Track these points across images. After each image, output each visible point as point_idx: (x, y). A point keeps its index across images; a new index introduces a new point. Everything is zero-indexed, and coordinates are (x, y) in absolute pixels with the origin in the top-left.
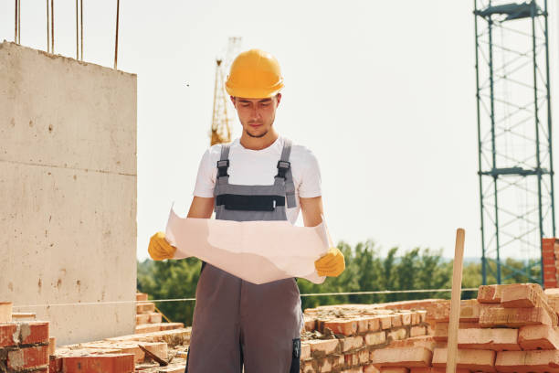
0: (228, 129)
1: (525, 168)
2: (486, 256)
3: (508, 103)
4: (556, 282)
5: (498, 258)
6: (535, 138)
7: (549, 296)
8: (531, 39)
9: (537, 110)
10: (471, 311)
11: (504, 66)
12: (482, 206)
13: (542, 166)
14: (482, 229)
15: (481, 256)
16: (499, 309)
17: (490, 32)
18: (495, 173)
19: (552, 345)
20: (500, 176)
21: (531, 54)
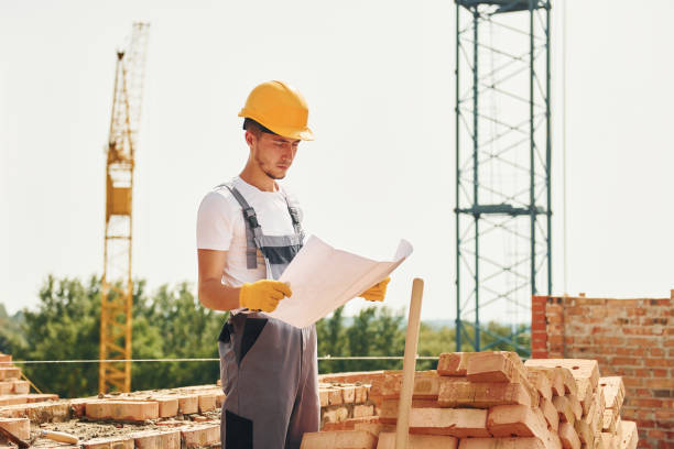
0: (131, 144)
1: (516, 205)
2: (462, 318)
3: (496, 121)
4: (547, 353)
5: (477, 321)
6: (529, 167)
7: (530, 369)
8: (529, 38)
9: (532, 130)
10: (428, 385)
11: (493, 73)
12: (458, 253)
13: (537, 204)
14: (457, 283)
15: (455, 317)
16: (465, 383)
17: (476, 28)
18: (477, 212)
19: (530, 432)
20: (483, 215)
21: (528, 58)
